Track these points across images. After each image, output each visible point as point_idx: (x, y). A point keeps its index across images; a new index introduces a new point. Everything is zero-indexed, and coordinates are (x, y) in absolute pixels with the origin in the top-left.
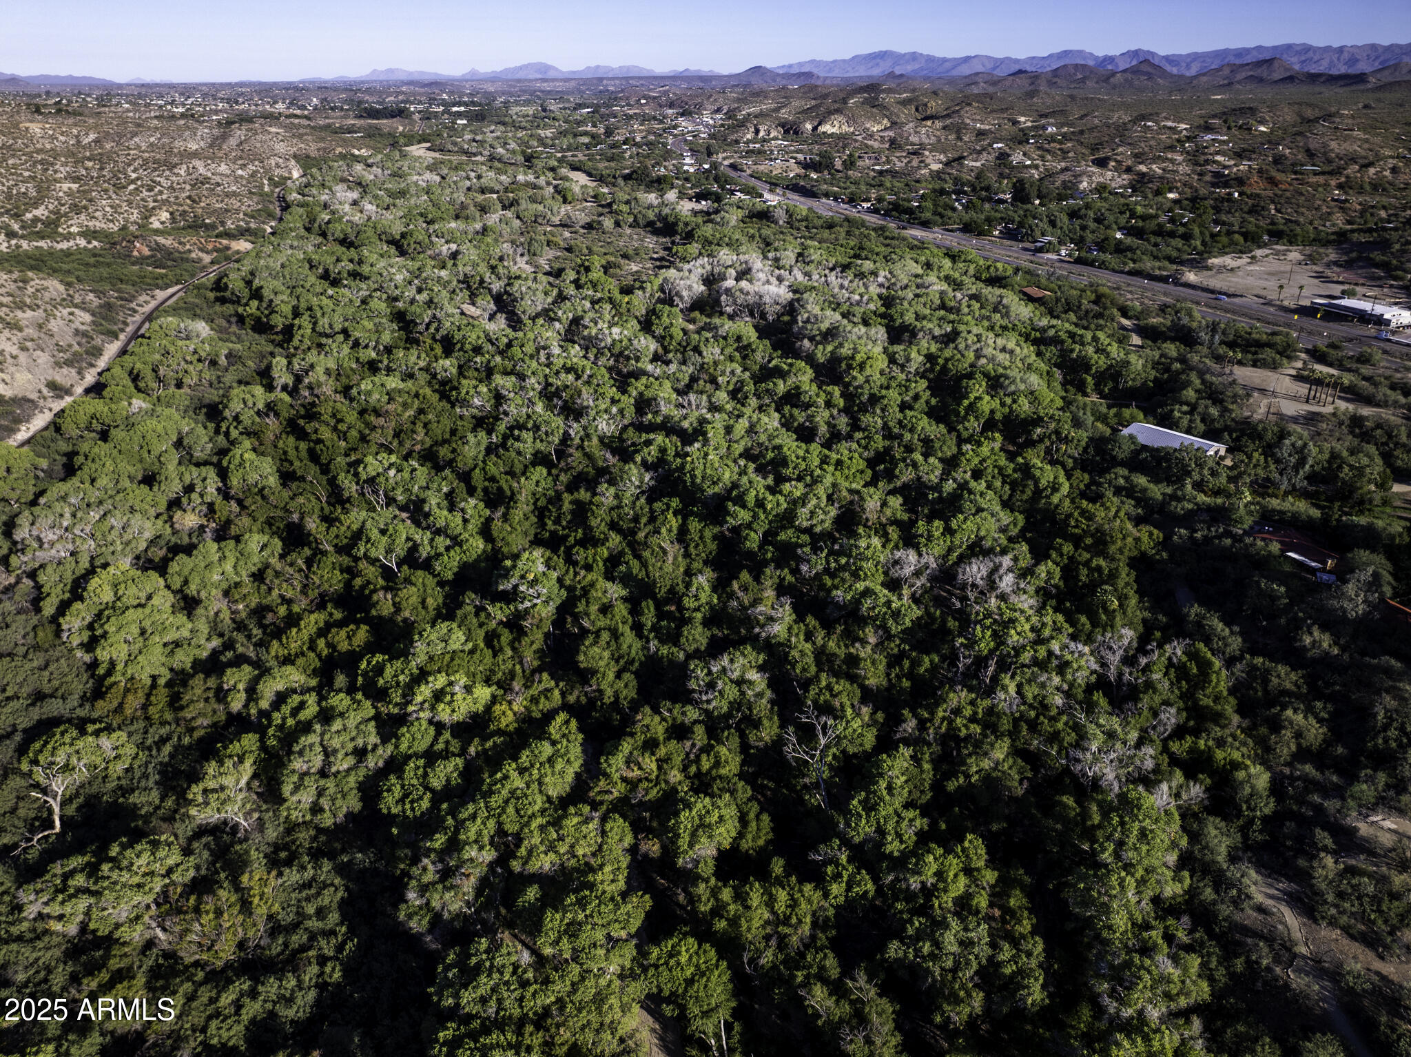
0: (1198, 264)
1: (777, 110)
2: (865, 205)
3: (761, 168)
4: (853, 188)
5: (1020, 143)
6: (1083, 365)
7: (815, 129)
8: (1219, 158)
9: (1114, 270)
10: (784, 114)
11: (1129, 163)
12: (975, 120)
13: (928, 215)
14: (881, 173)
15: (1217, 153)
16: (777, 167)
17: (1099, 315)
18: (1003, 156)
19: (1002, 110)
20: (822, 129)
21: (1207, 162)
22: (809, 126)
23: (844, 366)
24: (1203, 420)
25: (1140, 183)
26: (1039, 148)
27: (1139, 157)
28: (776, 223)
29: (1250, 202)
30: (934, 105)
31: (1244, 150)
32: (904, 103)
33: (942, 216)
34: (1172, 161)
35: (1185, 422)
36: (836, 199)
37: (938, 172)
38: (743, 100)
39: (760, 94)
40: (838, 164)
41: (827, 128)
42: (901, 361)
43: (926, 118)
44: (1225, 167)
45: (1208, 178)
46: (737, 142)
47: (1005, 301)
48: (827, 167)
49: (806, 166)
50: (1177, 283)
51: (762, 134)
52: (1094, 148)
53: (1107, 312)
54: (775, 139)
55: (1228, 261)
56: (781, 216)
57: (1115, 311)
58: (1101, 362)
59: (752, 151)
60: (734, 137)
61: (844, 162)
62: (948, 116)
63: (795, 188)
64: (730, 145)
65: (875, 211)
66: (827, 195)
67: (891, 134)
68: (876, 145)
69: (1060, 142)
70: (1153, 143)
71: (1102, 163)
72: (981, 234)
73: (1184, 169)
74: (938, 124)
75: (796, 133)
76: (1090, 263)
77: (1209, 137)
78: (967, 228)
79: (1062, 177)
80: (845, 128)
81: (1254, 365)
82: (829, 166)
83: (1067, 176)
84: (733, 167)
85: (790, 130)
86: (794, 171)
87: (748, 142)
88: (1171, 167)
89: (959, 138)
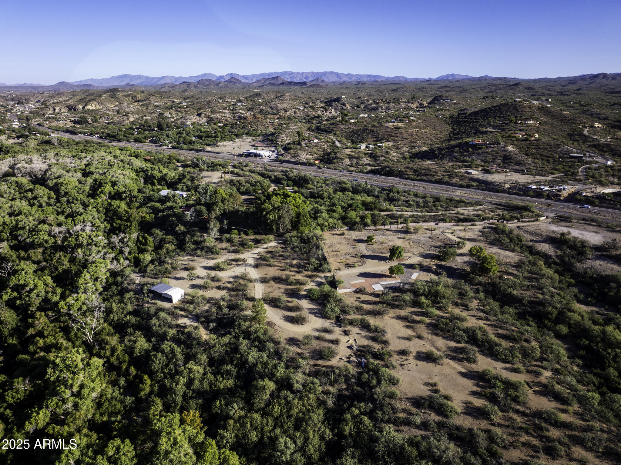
0: (214, 145)
1: (67, 100)
2: (97, 136)
3: (52, 124)
4: (93, 129)
5: (169, 109)
6: (153, 177)
7: (84, 108)
8: (240, 111)
9: (185, 150)
10: (71, 102)
11: (209, 114)
12: (155, 101)
13: (121, 137)
14: (108, 123)
15: (240, 109)
16: (61, 124)
17: (170, 163)
18: (161, 114)
19: (168, 97)
20: (87, 108)
21: (237, 113)
22: (80, 107)
23: (59, 186)
24: (187, 187)
25: (210, 120)
26: (176, 111)
27: (212, 112)
28: (54, 145)
29: (242, 124)
30: (140, 96)
31: (250, 108)
32: (126, 96)
33: (126, 137)
34: (224, 113)
35: (180, 189)
36: (84, 135)
37: (133, 122)
38: (51, 97)
39: (60, 94)
40: (90, 121)
41: (89, 107)
42: (84, 182)
43: (136, 101)
44: (243, 114)
45: (237, 118)
46: (44, 115)
47: (132, 161)
48: (85, 122)
49: (75, 122)
50: (204, 151)
51: (57, 111)
52: (198, 110)
53: (172, 162)
54: (64, 112)
55: (225, 143)
56: (55, 142)
57: (175, 161)
58: (159, 175)
59: (50, 118)
60: (43, 112)
61: (92, 120)
62: (145, 100)
63: (67, 131)
64: (40, 116)
65: (101, 137)
66: (81, 133)
67: (117, 108)
68: (110, 113)
69: (185, 108)
70: (220, 107)
71: (199, 115)
72: (141, 142)
73: (229, 115)
74: (140, 103)
75: (75, 110)
76: (177, 148)
77: (240, 104)
78: (136, 141)
79: (180, 120)
80: (98, 107)
81: (212, 171)
82: (86, 122)
83: (182, 120)
84: (39, 125)
85: (71, 108)
86: (69, 124)
87: (50, 114)
88: (224, 115)
89: (147, 109)
